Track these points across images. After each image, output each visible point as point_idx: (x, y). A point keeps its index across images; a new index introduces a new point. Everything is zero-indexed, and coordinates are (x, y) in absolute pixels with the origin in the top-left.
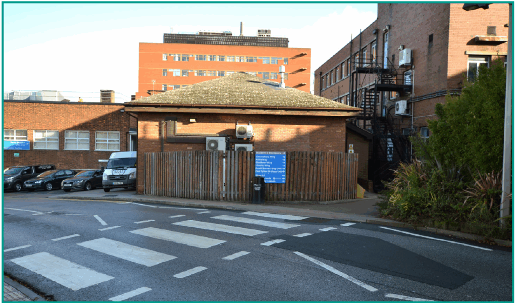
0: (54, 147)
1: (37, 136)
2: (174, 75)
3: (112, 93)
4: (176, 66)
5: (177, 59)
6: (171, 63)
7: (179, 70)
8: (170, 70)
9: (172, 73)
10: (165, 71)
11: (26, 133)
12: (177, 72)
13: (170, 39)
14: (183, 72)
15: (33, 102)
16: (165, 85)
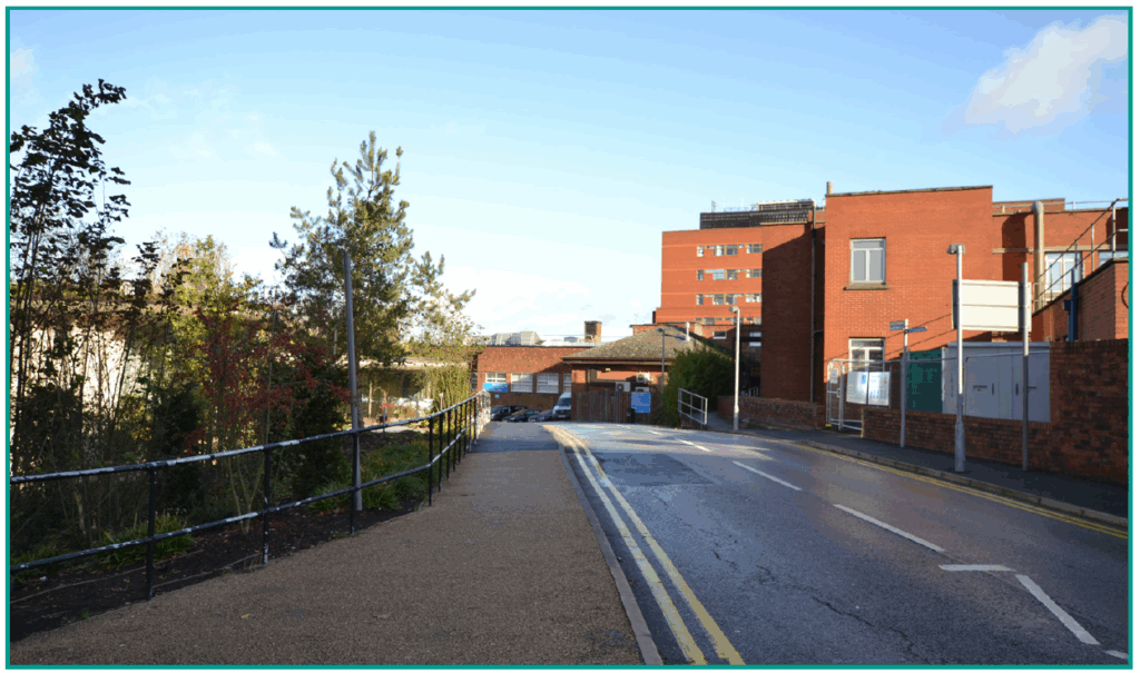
0: (528, 390)
1: (514, 379)
2: (714, 278)
3: (598, 325)
4: (716, 262)
5: (719, 253)
6: (709, 259)
7: (722, 270)
8: (707, 271)
9: (711, 275)
10: (701, 272)
11: (504, 376)
12: (719, 274)
13: (711, 221)
14: (730, 273)
15: (512, 346)
16: (701, 295)
